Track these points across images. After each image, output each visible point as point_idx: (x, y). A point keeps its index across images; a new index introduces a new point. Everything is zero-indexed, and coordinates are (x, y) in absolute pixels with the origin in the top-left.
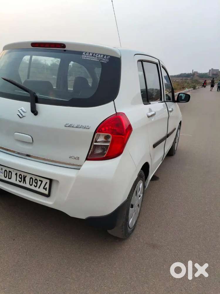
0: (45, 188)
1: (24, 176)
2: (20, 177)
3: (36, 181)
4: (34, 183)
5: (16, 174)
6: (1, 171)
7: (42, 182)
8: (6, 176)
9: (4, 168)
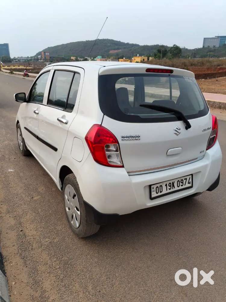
0: (189, 182)
1: (172, 182)
2: (170, 185)
3: (182, 181)
4: (181, 184)
5: (166, 185)
6: (153, 190)
7: (186, 179)
8: (157, 192)
9: (155, 187)
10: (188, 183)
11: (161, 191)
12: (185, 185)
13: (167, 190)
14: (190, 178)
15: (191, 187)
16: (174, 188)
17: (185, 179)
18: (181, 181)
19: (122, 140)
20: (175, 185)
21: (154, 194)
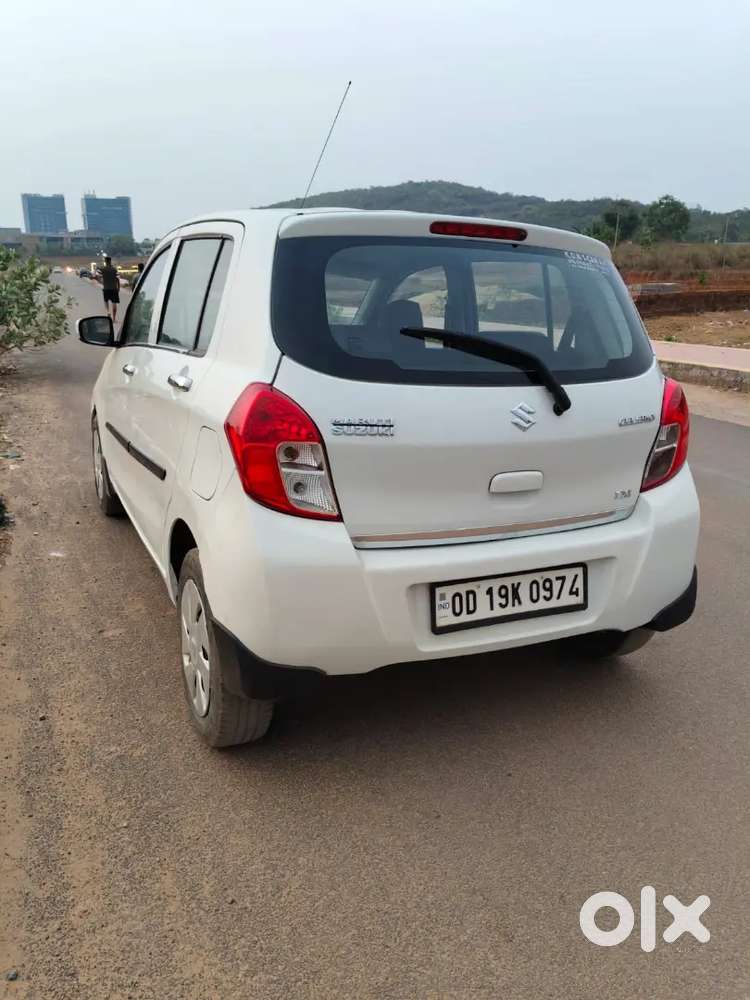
0: (574, 590)
1: (513, 585)
2: (503, 592)
3: (548, 585)
4: (543, 593)
5: (490, 592)
6: (442, 602)
7: (563, 579)
8: (458, 610)
9: (450, 591)
10: (571, 593)
11: (471, 608)
12: (559, 597)
13: (492, 609)
14: (576, 576)
15: (583, 607)
16: (520, 603)
17: (557, 579)
18: (544, 585)
19: (336, 433)
20: (524, 593)
21: (445, 618)
